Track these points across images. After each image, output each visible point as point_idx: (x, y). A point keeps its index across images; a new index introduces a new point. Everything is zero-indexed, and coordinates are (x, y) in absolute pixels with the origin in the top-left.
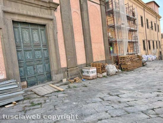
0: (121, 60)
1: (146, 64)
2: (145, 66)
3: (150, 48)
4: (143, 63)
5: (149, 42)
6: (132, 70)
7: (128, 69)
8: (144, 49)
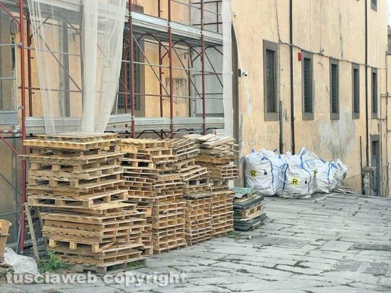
0: (45, 174)
1: (262, 218)
2: (250, 234)
3: (308, 107)
4: (238, 211)
5: (307, 63)
6: (130, 266)
7: (94, 256)
8: (272, 105)
